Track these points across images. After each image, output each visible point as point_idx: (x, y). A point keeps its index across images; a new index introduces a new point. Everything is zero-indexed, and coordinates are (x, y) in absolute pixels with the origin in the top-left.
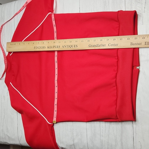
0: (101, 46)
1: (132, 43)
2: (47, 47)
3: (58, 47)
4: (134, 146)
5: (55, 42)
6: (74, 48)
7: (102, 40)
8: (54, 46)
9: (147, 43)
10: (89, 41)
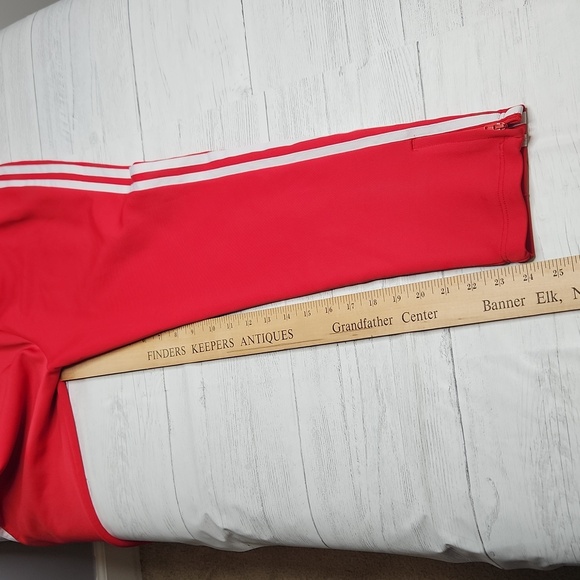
0: (376, 324)
1: (487, 303)
2: (189, 349)
3: (229, 344)
4: (473, 496)
5: (214, 329)
6: (281, 341)
7: (375, 301)
8: (213, 344)
9: (546, 297)
10: (331, 310)
